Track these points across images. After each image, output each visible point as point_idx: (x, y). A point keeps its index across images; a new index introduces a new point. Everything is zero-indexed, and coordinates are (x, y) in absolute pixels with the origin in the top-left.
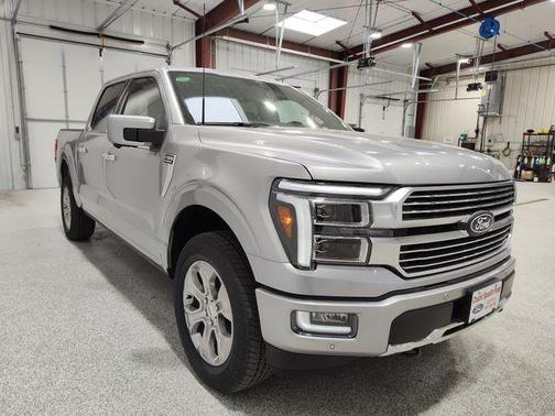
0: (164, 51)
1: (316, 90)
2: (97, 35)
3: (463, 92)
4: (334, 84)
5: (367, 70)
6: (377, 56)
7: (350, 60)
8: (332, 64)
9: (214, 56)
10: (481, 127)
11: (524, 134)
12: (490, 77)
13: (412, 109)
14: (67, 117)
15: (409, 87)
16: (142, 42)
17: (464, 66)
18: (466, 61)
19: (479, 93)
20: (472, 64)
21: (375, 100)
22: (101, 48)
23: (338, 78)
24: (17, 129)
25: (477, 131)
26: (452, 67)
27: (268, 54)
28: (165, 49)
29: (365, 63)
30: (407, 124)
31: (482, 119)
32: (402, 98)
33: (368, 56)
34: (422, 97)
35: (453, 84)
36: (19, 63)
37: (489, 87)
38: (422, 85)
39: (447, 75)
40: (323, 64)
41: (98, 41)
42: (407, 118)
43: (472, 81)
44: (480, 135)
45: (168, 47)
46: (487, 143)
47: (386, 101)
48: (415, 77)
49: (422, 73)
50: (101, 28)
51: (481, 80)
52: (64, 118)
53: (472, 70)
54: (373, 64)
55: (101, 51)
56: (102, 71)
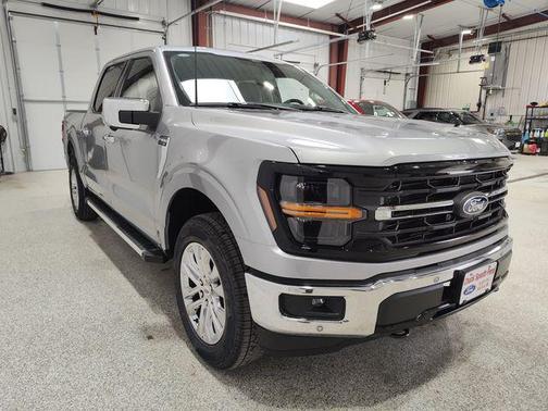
0: (159, 28)
1: (316, 65)
2: (92, 12)
3: (465, 65)
4: (335, 57)
5: (367, 44)
6: (377, 28)
7: (351, 33)
8: (331, 37)
9: (211, 31)
10: (483, 99)
11: (528, 107)
12: (494, 48)
13: (414, 83)
14: (64, 97)
15: (412, 63)
16: (137, 19)
17: (467, 38)
18: (469, 32)
19: (482, 66)
20: (474, 36)
21: (376, 75)
22: (96, 26)
23: (339, 51)
24: (14, 110)
25: (479, 105)
26: (454, 39)
27: (267, 28)
28: (161, 26)
29: (366, 36)
30: (408, 99)
31: (484, 92)
32: (404, 71)
33: (368, 29)
34: (424, 70)
35: (455, 56)
36: (12, 43)
37: (493, 59)
38: (424, 58)
39: (451, 47)
40: (322, 38)
41: (93, 19)
42: (408, 92)
43: (475, 53)
44: (482, 108)
45: (163, 23)
46: (488, 116)
47: (387, 76)
48: (417, 50)
49: (424, 45)
50: (94, 5)
51: (485, 52)
52: (61, 99)
53: (474, 42)
54: (374, 37)
55: (96, 28)
56: (97, 49)
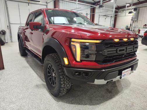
0: (45, 4)
1: (87, 14)
3: (127, 14)
4: (92, 12)
5: (101, 8)
6: (104, 4)
7: (96, 5)
8: (91, 6)
9: (59, 5)
10: (132, 24)
11: (144, 26)
12: (135, 9)
13: (113, 19)
14: (21, 23)
15: (113, 13)
16: (40, 1)
17: (128, 7)
18: (128, 5)
19: (132, 14)
20: (130, 6)
21: (103, 17)
22: (29, 3)
23: (93, 10)
24: (8, 26)
25: (131, 25)
26: (124, 7)
27: (74, 4)
29: (101, 6)
30: (112, 23)
31: (132, 21)
32: (110, 16)
33: (101, 4)
34: (116, 15)
35: (124, 12)
36: (7, 8)
37: (135, 12)
38: (116, 12)
39: (123, 9)
40: (89, 6)
41: (28, 1)
42: (112, 21)
43: (130, 11)
45: (46, 3)
46: (133, 28)
47: (106, 17)
48: (114, 10)
49: (116, 9)
51: (133, 10)
52: (20, 23)
53: (130, 8)
54: (103, 7)
55: (29, 4)
56: (29, 10)
